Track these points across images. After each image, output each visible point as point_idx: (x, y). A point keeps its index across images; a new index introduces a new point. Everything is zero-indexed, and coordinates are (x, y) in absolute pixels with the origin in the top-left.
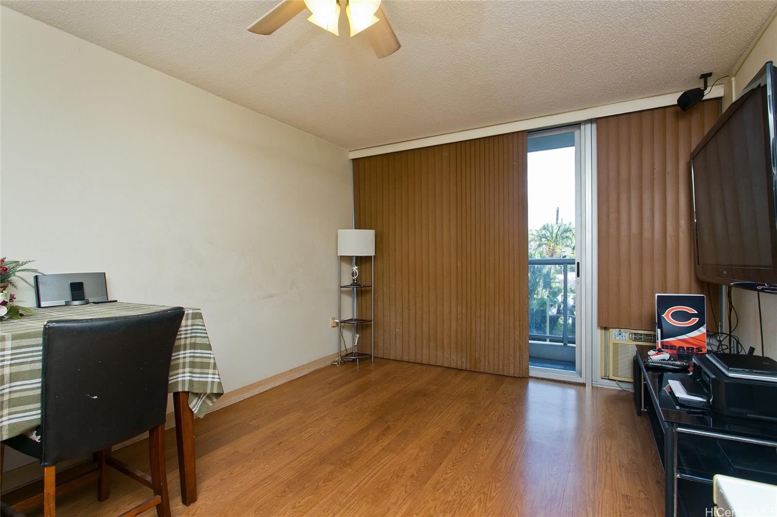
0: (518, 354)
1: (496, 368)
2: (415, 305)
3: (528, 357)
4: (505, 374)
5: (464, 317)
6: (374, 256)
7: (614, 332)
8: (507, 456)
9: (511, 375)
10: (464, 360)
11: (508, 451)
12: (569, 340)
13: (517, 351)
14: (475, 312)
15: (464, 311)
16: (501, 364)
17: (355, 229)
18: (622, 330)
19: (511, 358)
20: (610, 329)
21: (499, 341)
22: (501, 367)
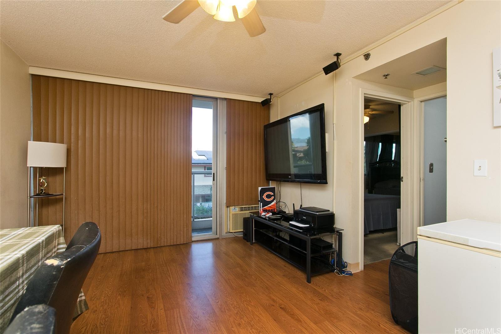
0: (186, 229)
1: (172, 241)
2: (106, 207)
3: (191, 230)
4: (178, 243)
5: (149, 211)
6: (65, 167)
7: (232, 208)
8: (231, 281)
9: (182, 243)
10: (149, 241)
11: (228, 279)
12: (195, 217)
13: (185, 227)
14: (157, 206)
15: (149, 207)
16: (175, 238)
17: (33, 141)
18: (236, 207)
19: (181, 233)
20: (231, 207)
21: (173, 223)
22: (175, 240)
